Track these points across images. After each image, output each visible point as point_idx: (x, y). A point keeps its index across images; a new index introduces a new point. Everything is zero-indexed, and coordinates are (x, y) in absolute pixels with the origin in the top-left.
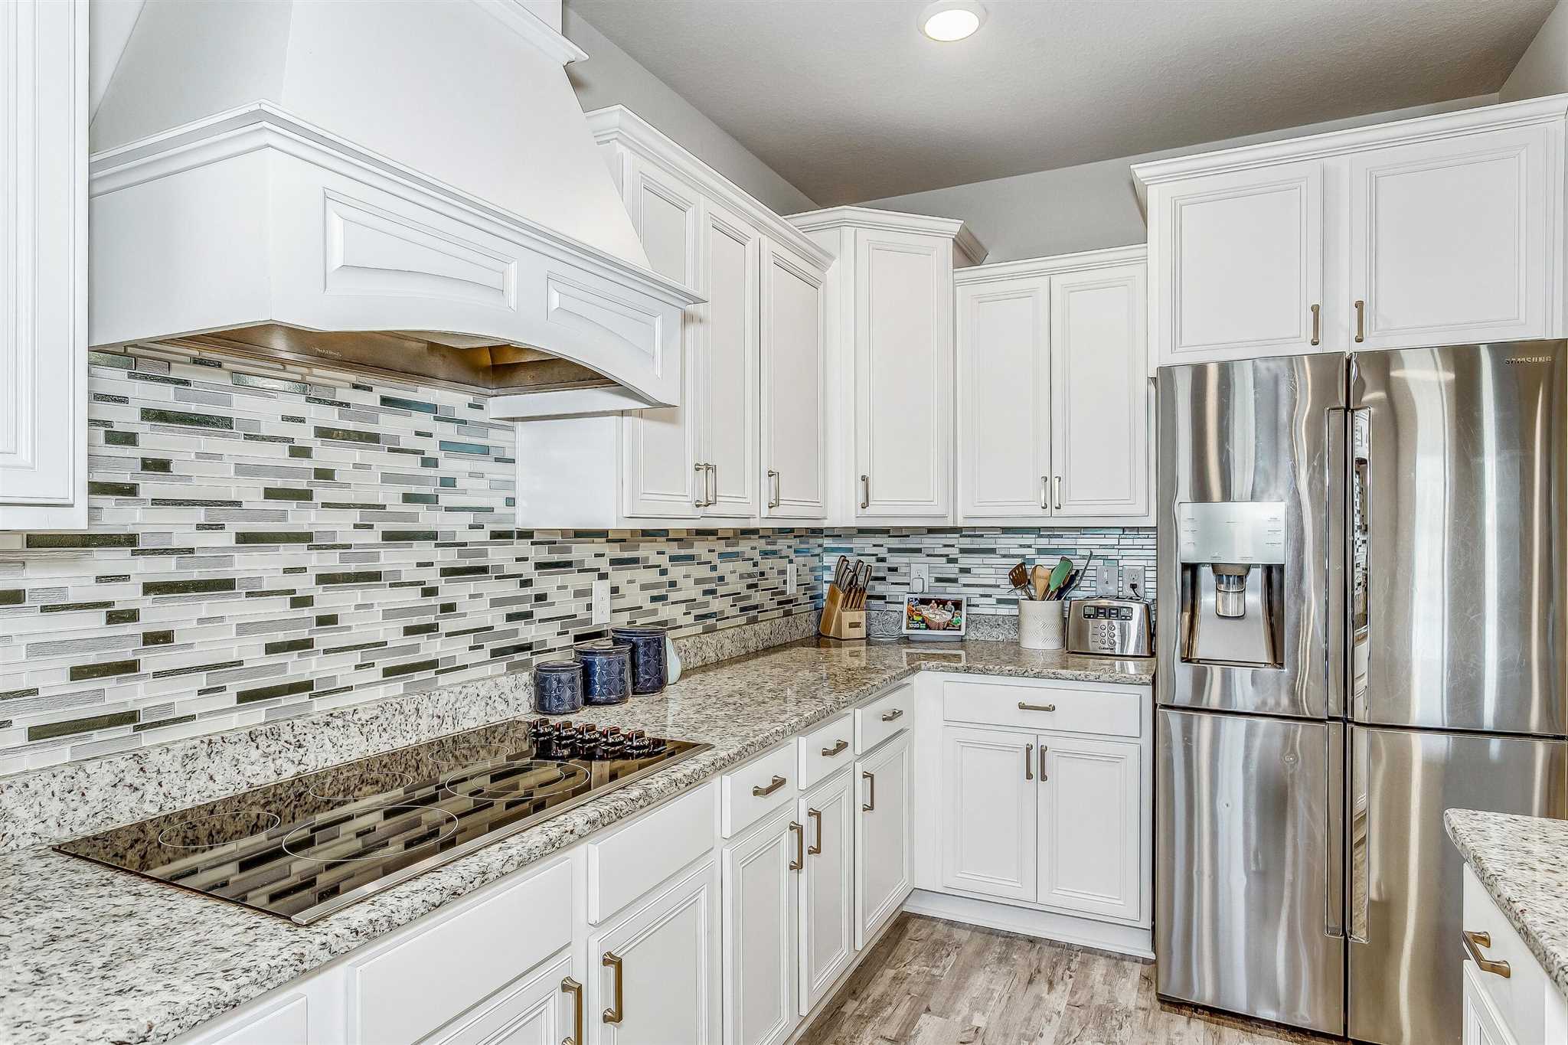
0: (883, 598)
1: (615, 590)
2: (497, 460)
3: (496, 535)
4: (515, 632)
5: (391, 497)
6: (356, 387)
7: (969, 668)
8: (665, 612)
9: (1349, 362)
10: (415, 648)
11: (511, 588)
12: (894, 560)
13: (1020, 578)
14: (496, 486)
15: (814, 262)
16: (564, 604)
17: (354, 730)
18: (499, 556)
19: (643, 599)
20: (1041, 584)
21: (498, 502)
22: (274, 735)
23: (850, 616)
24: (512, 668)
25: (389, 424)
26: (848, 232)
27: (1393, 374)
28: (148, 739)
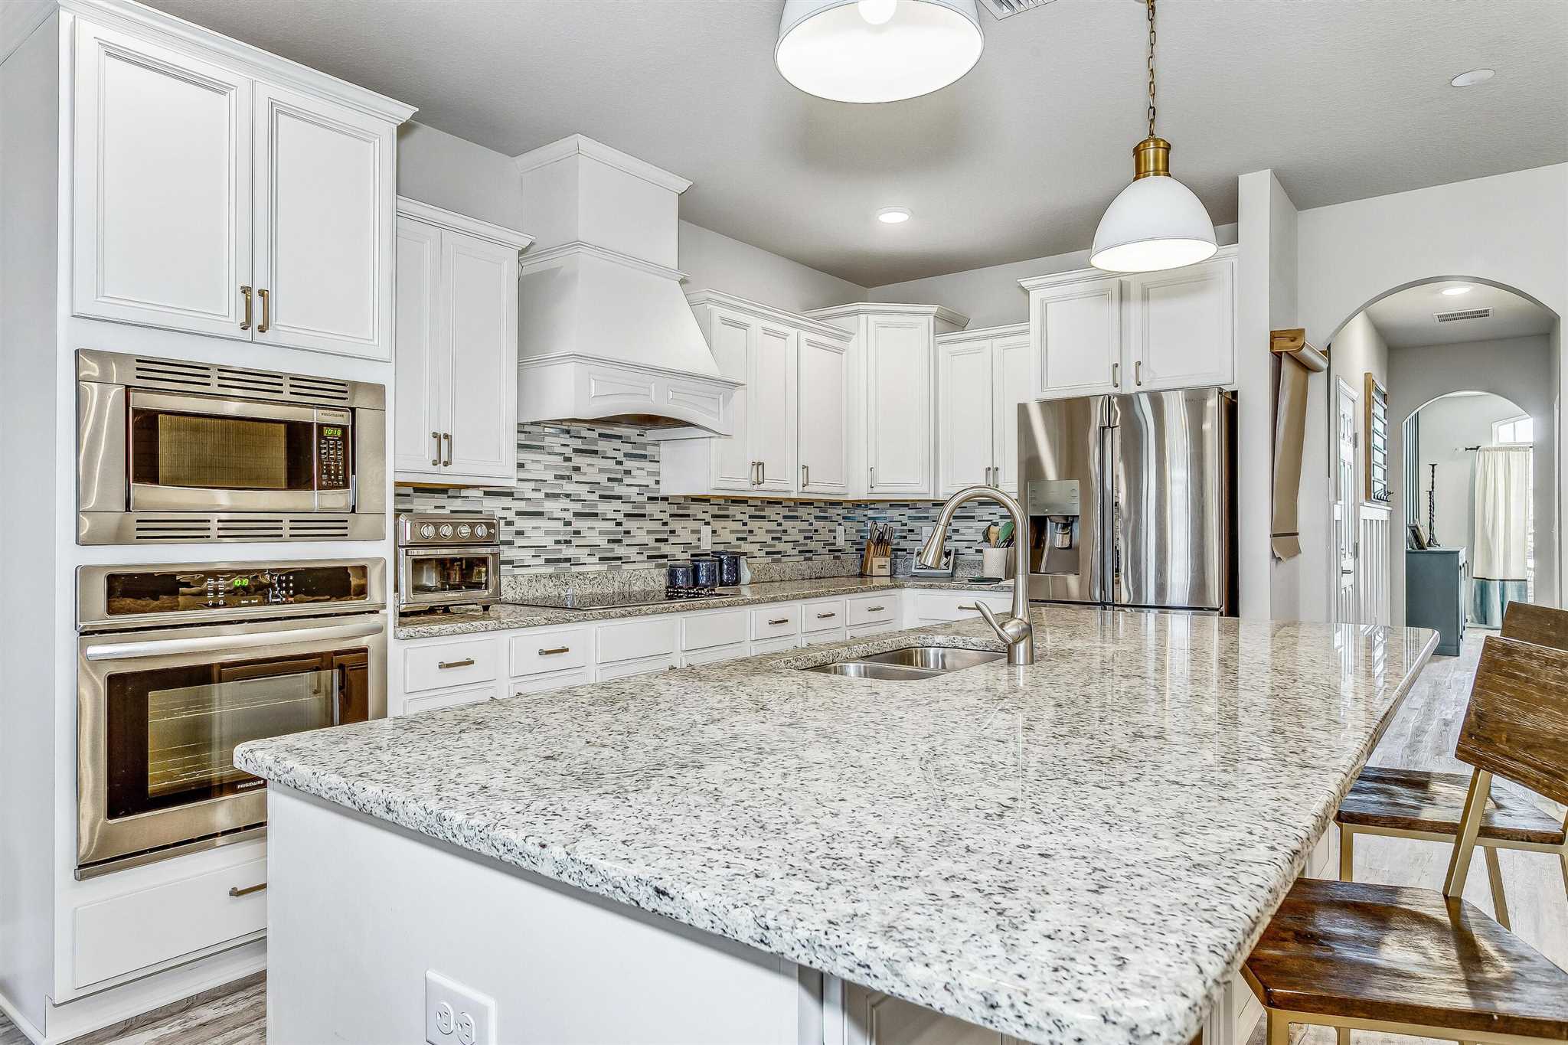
0: (905, 550)
1: (714, 532)
2: (651, 461)
3: (650, 499)
4: (659, 549)
5: (603, 479)
6: (589, 429)
7: (932, 586)
8: (745, 547)
10: (612, 550)
11: (657, 526)
12: (911, 524)
14: (650, 474)
15: (841, 338)
16: (685, 536)
17: (587, 581)
18: (651, 509)
19: (732, 539)
21: (651, 482)
22: (558, 577)
23: (879, 561)
24: (658, 566)
25: (603, 446)
26: (863, 317)
28: (517, 571)
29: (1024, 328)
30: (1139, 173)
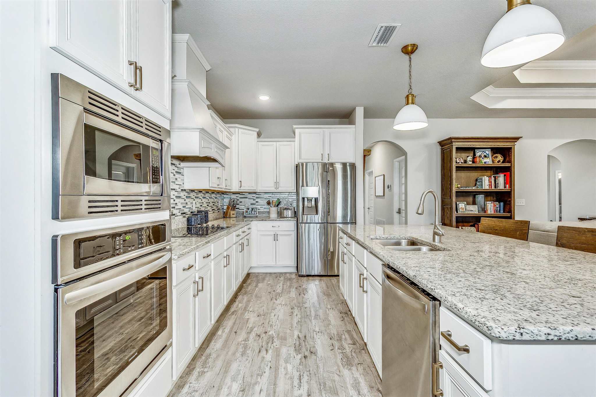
0: (238, 208)
1: (196, 203)
2: (182, 175)
3: (182, 190)
4: (184, 210)
7: (263, 220)
9: (327, 164)
12: (241, 200)
13: (269, 203)
14: (182, 180)
16: (189, 205)
18: (182, 194)
19: (199, 206)
20: (274, 204)
21: (182, 183)
23: (232, 212)
24: (183, 217)
26: (237, 129)
27: (334, 165)
29: (294, 140)
30: (408, 104)
